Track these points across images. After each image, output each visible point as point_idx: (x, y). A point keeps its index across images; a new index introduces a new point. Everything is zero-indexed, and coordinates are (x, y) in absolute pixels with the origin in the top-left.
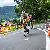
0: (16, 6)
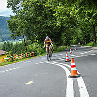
0: (12, 17)
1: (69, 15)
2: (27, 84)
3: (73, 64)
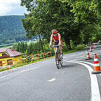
2: (50, 81)
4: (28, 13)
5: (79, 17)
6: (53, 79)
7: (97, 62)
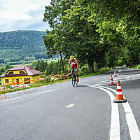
0: (48, 32)
1: (115, 31)
2: (68, 107)
3: (119, 88)
4: (51, 29)
5: (106, 39)
6: (72, 105)
7: (120, 90)
